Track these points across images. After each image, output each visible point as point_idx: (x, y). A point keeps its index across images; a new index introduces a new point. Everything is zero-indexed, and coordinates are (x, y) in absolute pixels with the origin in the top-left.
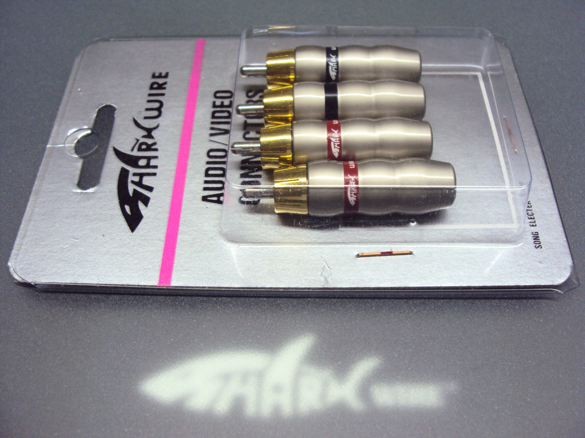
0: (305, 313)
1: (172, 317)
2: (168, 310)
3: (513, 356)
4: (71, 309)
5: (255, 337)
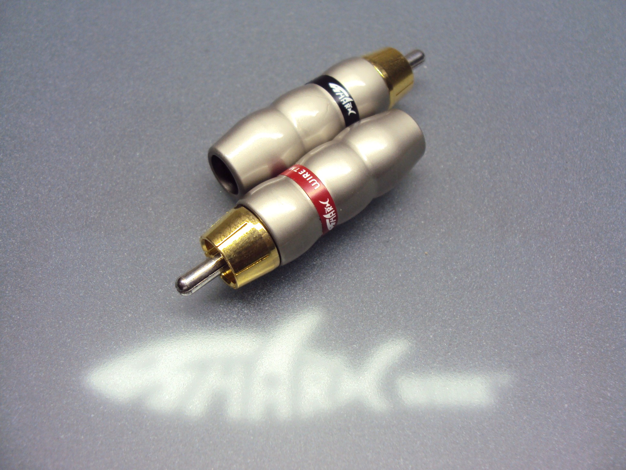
0: (308, 281)
1: (130, 286)
2: (125, 277)
3: (586, 338)
5: (242, 312)
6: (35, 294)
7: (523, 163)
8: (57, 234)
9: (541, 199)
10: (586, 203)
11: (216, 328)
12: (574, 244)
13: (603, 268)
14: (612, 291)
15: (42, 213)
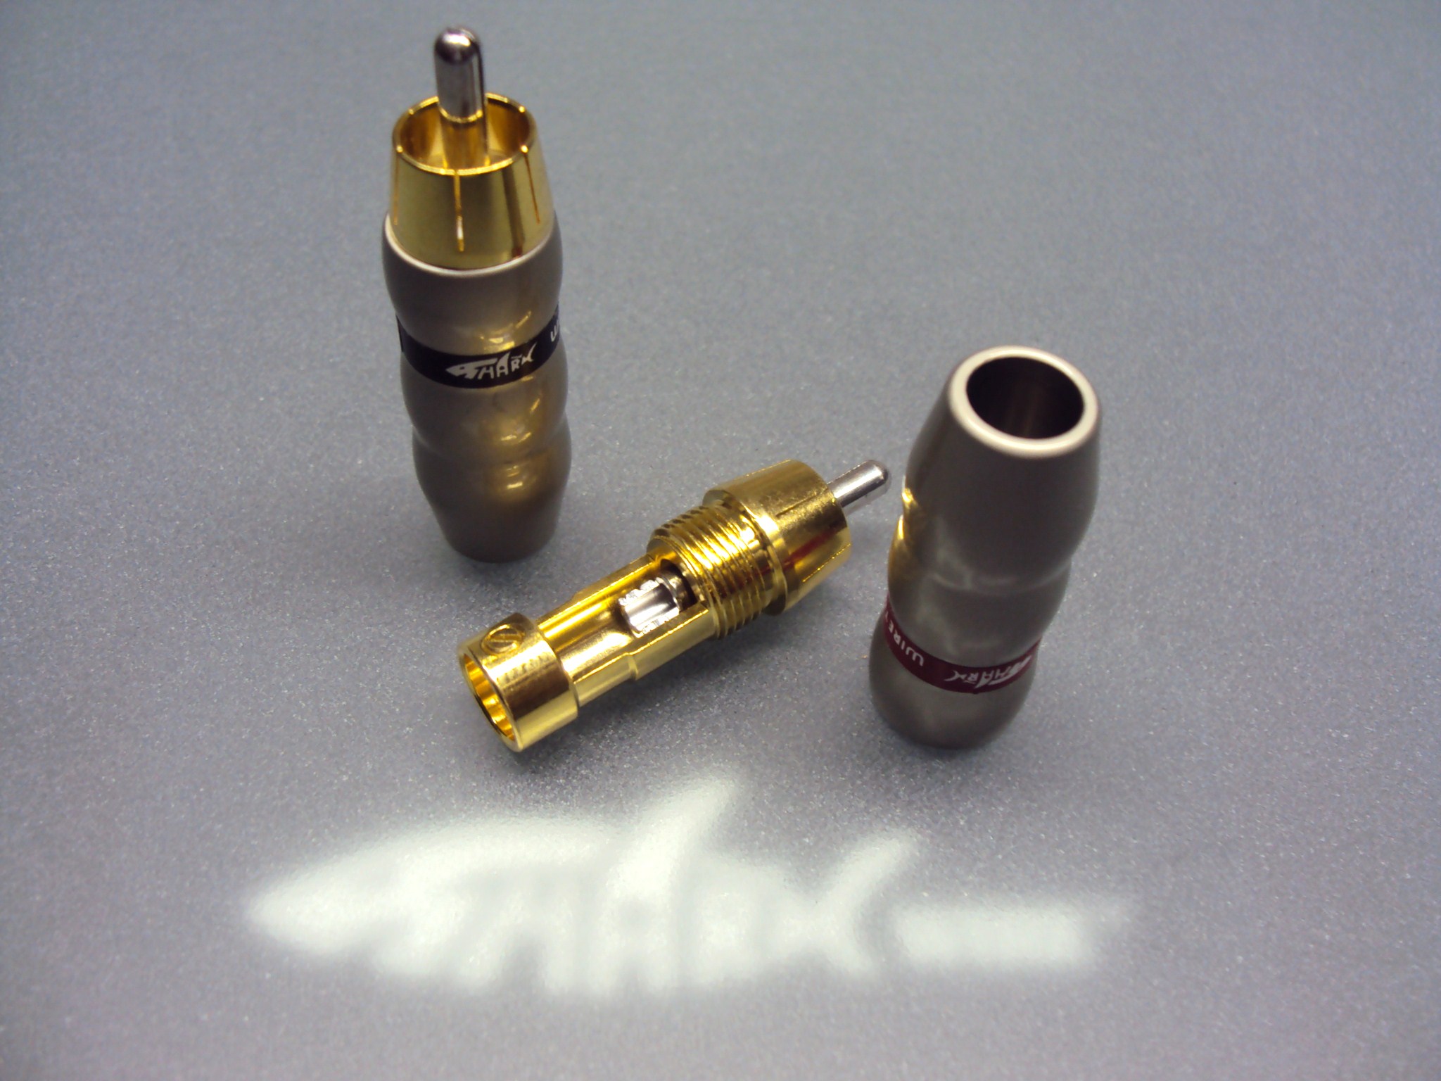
0: (711, 713)
1: (346, 721)
2: (336, 702)
3: (1278, 825)
4: (68, 698)
5: (574, 772)
6: (147, 735)
7: (1146, 485)
8: (194, 616)
9: (1183, 554)
10: (1274, 563)
11: (522, 803)
12: (1251, 642)
13: (1311, 690)
14: (1329, 735)
15: (162, 575)
